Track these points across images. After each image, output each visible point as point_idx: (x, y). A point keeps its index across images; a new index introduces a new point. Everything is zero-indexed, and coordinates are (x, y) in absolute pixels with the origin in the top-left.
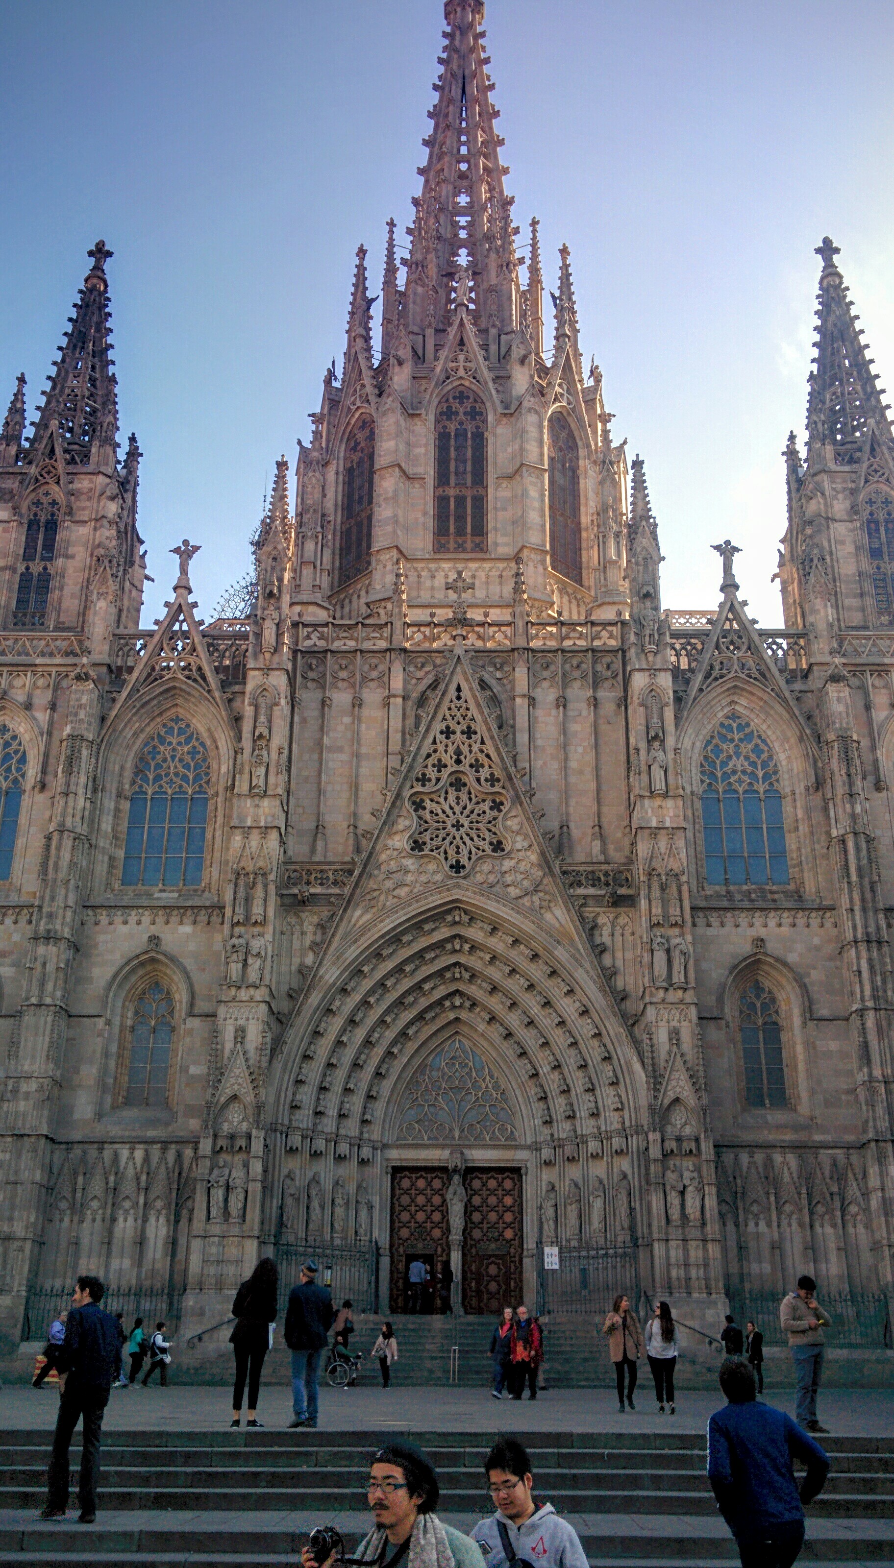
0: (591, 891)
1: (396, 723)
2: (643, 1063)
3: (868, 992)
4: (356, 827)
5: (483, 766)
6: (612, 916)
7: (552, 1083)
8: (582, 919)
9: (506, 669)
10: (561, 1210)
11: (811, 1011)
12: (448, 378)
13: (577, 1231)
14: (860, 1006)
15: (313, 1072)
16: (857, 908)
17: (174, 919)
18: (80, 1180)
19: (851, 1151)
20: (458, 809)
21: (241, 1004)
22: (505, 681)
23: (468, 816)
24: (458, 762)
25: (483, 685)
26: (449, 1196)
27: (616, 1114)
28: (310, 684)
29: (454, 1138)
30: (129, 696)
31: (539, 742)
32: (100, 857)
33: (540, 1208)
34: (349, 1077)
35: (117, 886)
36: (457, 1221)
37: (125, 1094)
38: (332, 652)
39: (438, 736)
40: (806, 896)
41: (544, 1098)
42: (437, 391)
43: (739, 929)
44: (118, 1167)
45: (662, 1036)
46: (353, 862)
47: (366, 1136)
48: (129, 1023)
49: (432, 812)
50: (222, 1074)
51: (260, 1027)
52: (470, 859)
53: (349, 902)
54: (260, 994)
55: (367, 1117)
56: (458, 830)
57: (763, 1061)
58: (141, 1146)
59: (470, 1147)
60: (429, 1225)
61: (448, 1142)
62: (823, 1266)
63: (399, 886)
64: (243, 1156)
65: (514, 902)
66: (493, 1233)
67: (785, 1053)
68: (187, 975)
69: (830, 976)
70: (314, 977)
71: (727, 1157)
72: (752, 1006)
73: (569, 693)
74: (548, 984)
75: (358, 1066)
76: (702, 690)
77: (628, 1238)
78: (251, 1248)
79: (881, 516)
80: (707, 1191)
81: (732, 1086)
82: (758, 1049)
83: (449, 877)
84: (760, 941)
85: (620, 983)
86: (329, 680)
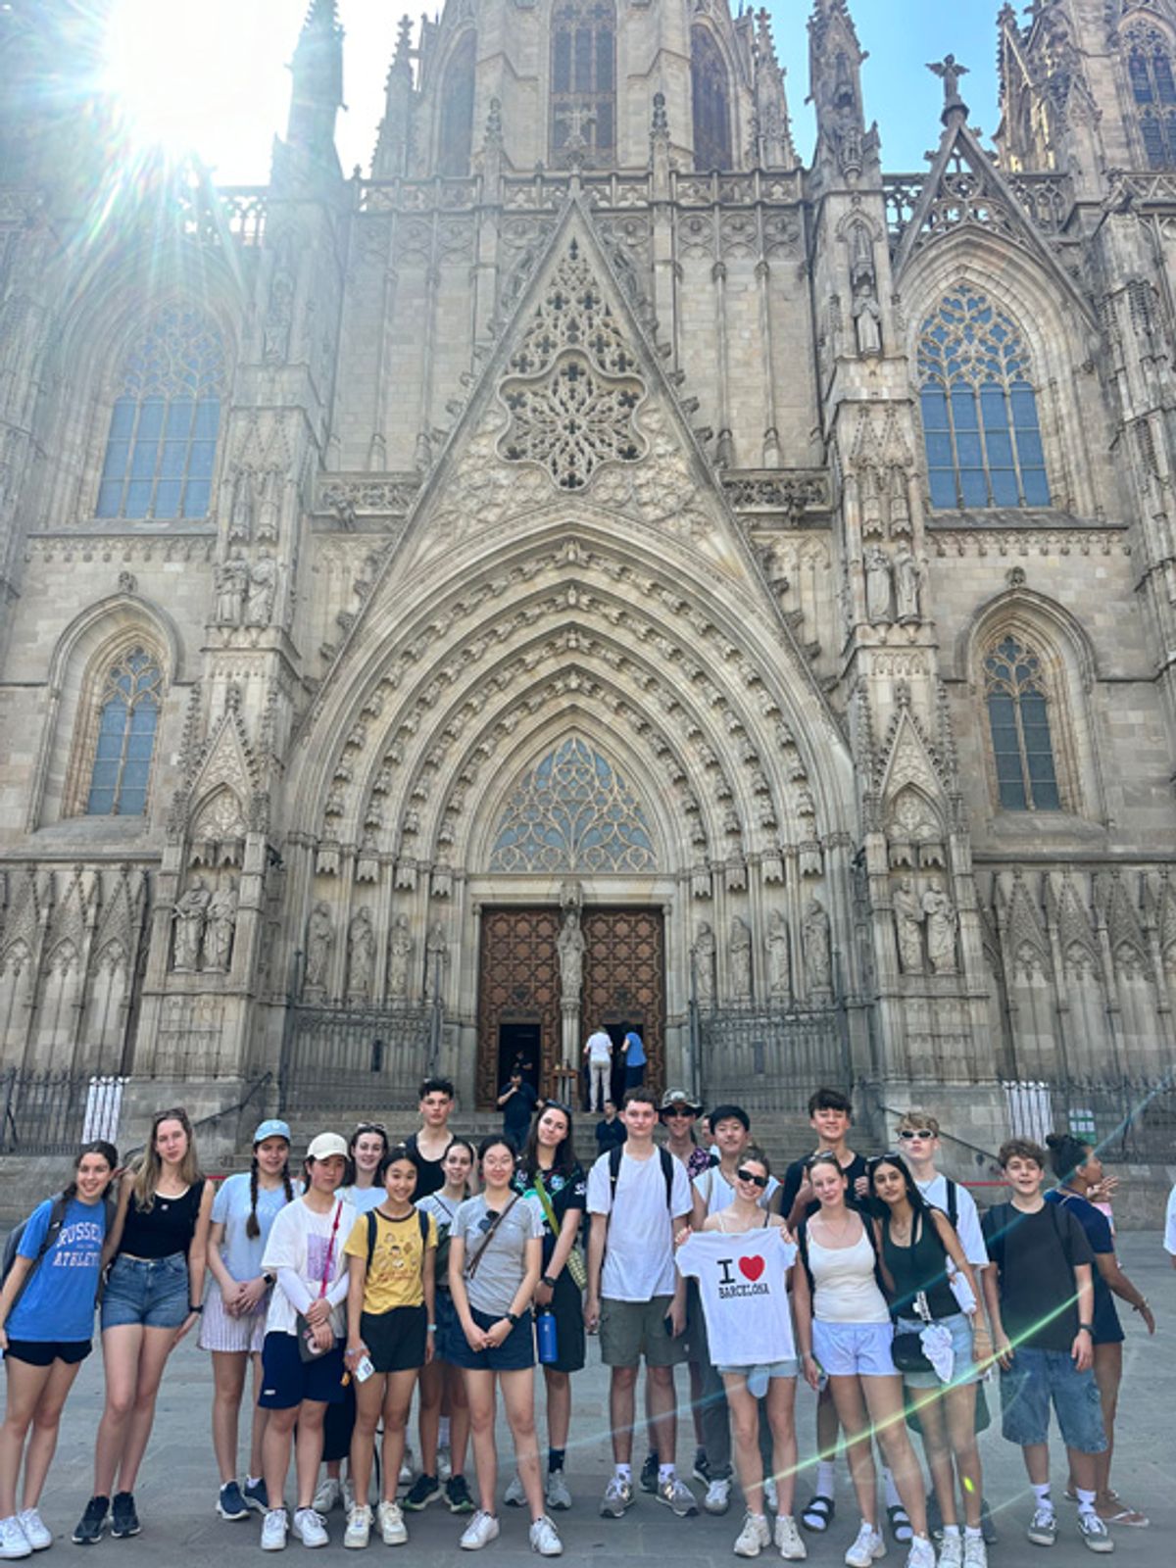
0: (766, 508)
1: (486, 297)
2: (846, 744)
4: (427, 438)
5: (608, 345)
6: (796, 543)
7: (706, 784)
8: (755, 549)
9: (641, 233)
10: (721, 960)
11: (1096, 670)
15: (362, 765)
17: (158, 555)
19: (1169, 868)
20: (572, 405)
21: (240, 653)
22: (640, 249)
23: (587, 414)
24: (573, 339)
26: (559, 944)
27: (804, 821)
29: (567, 864)
31: (688, 327)
34: (417, 778)
36: (571, 975)
37: (85, 798)
38: (399, 215)
39: (544, 305)
40: (1080, 515)
41: (694, 810)
43: (988, 560)
44: (55, 897)
45: (882, 696)
46: (419, 472)
47: (442, 861)
48: (95, 700)
49: (534, 410)
50: (204, 753)
51: (267, 686)
52: (589, 470)
53: (411, 527)
54: (269, 639)
55: (445, 835)
56: (573, 433)
57: (1023, 747)
58: (94, 866)
59: (590, 877)
60: (533, 984)
61: (560, 871)
62: (1134, 1038)
63: (486, 506)
64: (234, 873)
66: (623, 994)
67: (1054, 735)
68: (174, 631)
69: (1123, 620)
70: (358, 630)
71: (985, 875)
72: (1004, 671)
73: (729, 262)
74: (702, 646)
75: (429, 763)
76: (920, 245)
77: (828, 997)
78: (235, 1013)
79: (1149, 51)
80: (963, 922)
81: (980, 777)
82: (1015, 730)
83: (559, 493)
84: (1017, 574)
85: (809, 635)
86: (394, 250)
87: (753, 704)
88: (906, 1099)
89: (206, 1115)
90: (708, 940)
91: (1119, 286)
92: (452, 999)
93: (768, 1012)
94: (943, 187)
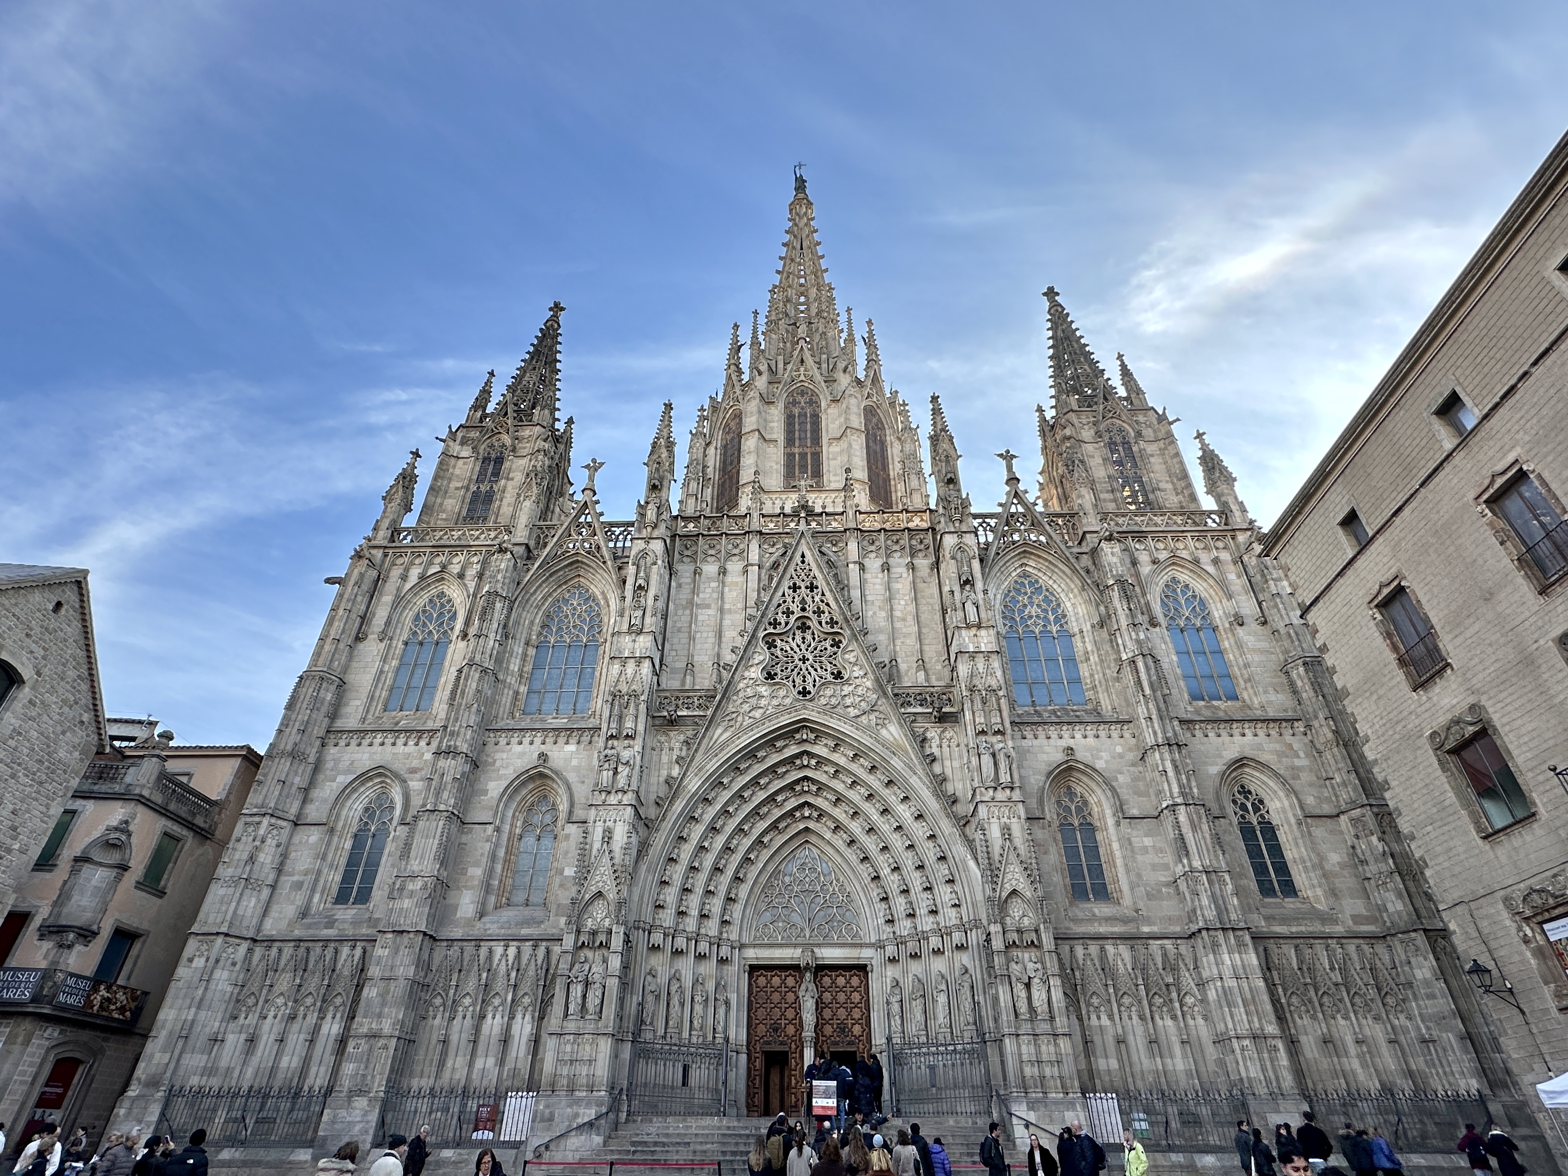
0: (919, 710)
1: (753, 584)
2: (976, 859)
3: (1176, 790)
4: (718, 664)
5: (823, 612)
6: (939, 731)
7: (892, 882)
8: (915, 735)
9: (840, 545)
10: (906, 1005)
11: (1122, 810)
12: (793, 381)
13: (923, 1027)
14: (1171, 802)
15: (677, 873)
16: (1154, 717)
17: (562, 740)
18: (455, 976)
19: (1179, 941)
21: (611, 808)
22: (840, 555)
23: (812, 652)
24: (804, 609)
26: (801, 994)
27: (954, 910)
28: (686, 559)
29: (805, 936)
30: (540, 566)
31: (869, 598)
32: (506, 691)
33: (888, 1003)
34: (710, 879)
35: (517, 714)
36: (809, 1017)
37: (508, 895)
38: (703, 537)
39: (787, 590)
40: (1104, 712)
41: (885, 899)
42: (785, 389)
43: (1051, 741)
44: (491, 964)
45: (995, 832)
46: (715, 689)
47: (725, 935)
48: (518, 831)
49: (782, 650)
50: (589, 872)
51: (626, 828)
52: (814, 686)
53: (711, 722)
54: (629, 798)
55: (727, 918)
56: (804, 663)
57: (1083, 859)
58: (515, 943)
59: (819, 945)
60: (783, 1022)
61: (800, 940)
62: (1169, 1061)
63: (754, 708)
64: (603, 951)
65: (853, 720)
66: (843, 1029)
67: (1102, 851)
68: (569, 788)
69: (1135, 779)
70: (678, 787)
71: (1065, 948)
72: (1068, 809)
73: (891, 561)
74: (886, 792)
75: (718, 869)
76: (998, 554)
77: (975, 1035)
78: (605, 1046)
79: (1119, 439)
80: (1052, 983)
81: (1059, 881)
82: (1077, 847)
83: (797, 700)
84: (1070, 750)
85: (950, 788)
86: (700, 555)
87: (919, 831)
88: (1024, 1106)
89: (586, 1120)
90: (897, 991)
91: (1111, 582)
92: (732, 1035)
93: (937, 1044)
94: (1010, 519)
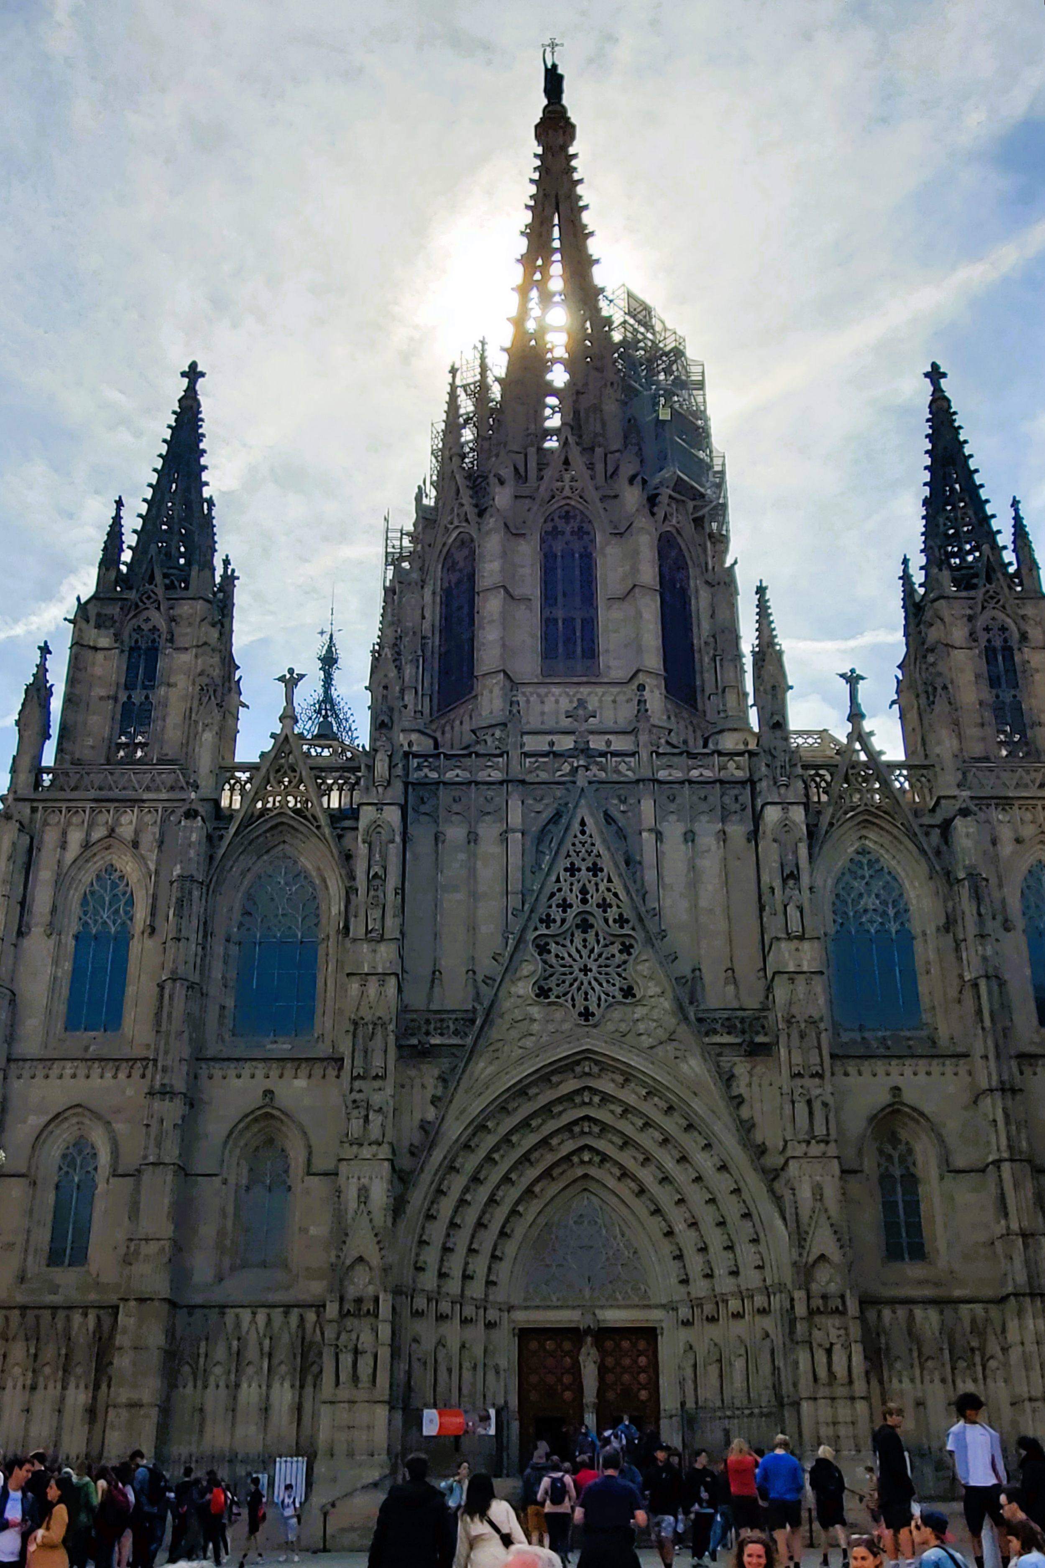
0: (727, 1039)
1: (515, 860)
2: (784, 1219)
3: (1003, 1143)
4: (474, 973)
5: (610, 906)
6: (749, 1066)
7: (687, 1239)
8: (720, 1071)
9: (631, 801)
10: (700, 1369)
11: (948, 1162)
12: (553, 497)
13: (718, 1391)
14: (996, 1158)
15: (437, 1232)
17: (289, 1073)
18: (202, 1345)
19: (989, 1305)
20: (585, 953)
21: (363, 1162)
22: (630, 814)
23: (596, 960)
24: (584, 901)
25: (609, 819)
26: (581, 1359)
27: (757, 1272)
28: (423, 818)
29: (584, 1297)
30: (236, 833)
31: (667, 880)
32: (211, 1006)
34: (473, 1237)
35: (227, 1036)
36: (589, 1382)
37: (243, 1255)
38: (445, 783)
39: (562, 873)
40: (940, 1043)
41: (679, 1257)
42: (543, 510)
43: (877, 1079)
44: (240, 1332)
45: (805, 1193)
46: (474, 1010)
47: (491, 1298)
48: (244, 1181)
49: (557, 956)
50: (346, 1235)
51: (385, 1186)
52: (599, 1005)
53: (472, 1052)
54: (384, 1152)
55: (492, 1278)
56: (586, 975)
57: (902, 1215)
58: (263, 1310)
59: (601, 1307)
60: (559, 1387)
61: (578, 1303)
63: (524, 1035)
64: (370, 1320)
65: (649, 1051)
66: (627, 1394)
67: (922, 1206)
68: (303, 1132)
69: (965, 1125)
70: (435, 1133)
71: (871, 1313)
72: (890, 1158)
73: (697, 827)
74: (683, 1138)
75: (482, 1224)
77: (772, 1398)
78: (381, 1413)
79: (998, 643)
80: (853, 1349)
81: (872, 1240)
82: (897, 1202)
83: (579, 1025)
84: (897, 1090)
85: (758, 1137)
86: (442, 813)
87: (722, 1184)
89: (369, 1481)
90: (690, 1355)
91: (962, 875)
93: (733, 1407)
